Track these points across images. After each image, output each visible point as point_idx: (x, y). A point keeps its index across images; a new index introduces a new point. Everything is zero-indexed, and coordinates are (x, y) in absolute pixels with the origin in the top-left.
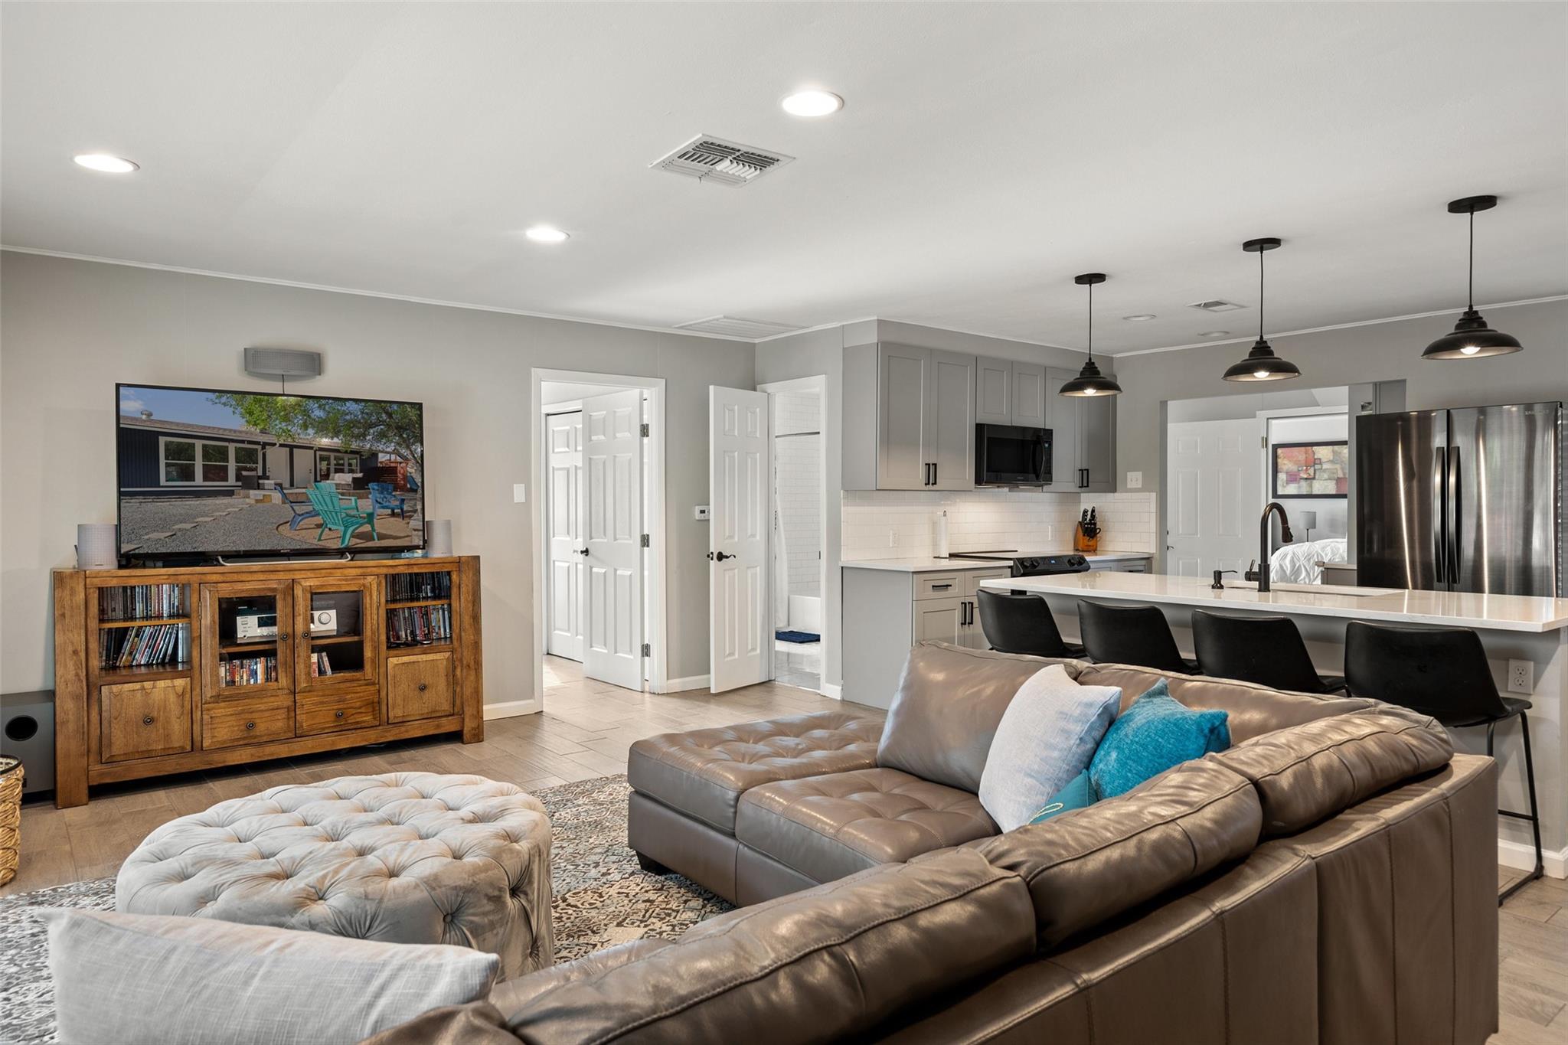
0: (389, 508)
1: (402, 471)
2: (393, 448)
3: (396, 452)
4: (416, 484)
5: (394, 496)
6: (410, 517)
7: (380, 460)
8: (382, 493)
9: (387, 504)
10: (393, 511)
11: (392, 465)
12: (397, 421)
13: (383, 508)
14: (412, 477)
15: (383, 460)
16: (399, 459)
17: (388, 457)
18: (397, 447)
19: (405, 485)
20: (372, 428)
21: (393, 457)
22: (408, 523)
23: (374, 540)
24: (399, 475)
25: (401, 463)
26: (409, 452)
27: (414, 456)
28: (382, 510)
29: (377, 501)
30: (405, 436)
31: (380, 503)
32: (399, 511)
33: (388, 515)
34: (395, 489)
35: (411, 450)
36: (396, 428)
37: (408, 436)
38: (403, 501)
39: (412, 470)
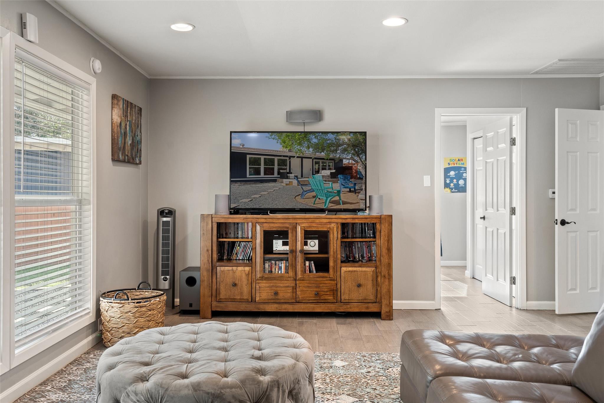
0: (348, 188)
1: (355, 168)
2: (351, 156)
3: (352, 158)
4: (362, 175)
5: (351, 181)
6: (359, 192)
7: (344, 163)
8: (344, 180)
9: (347, 186)
10: (350, 189)
11: (350, 165)
12: (353, 142)
13: (345, 188)
14: (360, 171)
15: (346, 163)
16: (353, 162)
17: (348, 161)
18: (353, 156)
19: (357, 176)
20: (340, 146)
21: (351, 161)
22: (358, 196)
23: (340, 204)
24: (353, 170)
25: (354, 164)
26: (359, 158)
27: (361, 160)
28: (345, 189)
29: (342, 184)
30: (356, 150)
31: (344, 185)
32: (353, 189)
33: (348, 191)
34: (351, 178)
35: (360, 158)
36: (352, 146)
37: (358, 150)
38: (355, 184)
39: (360, 168)
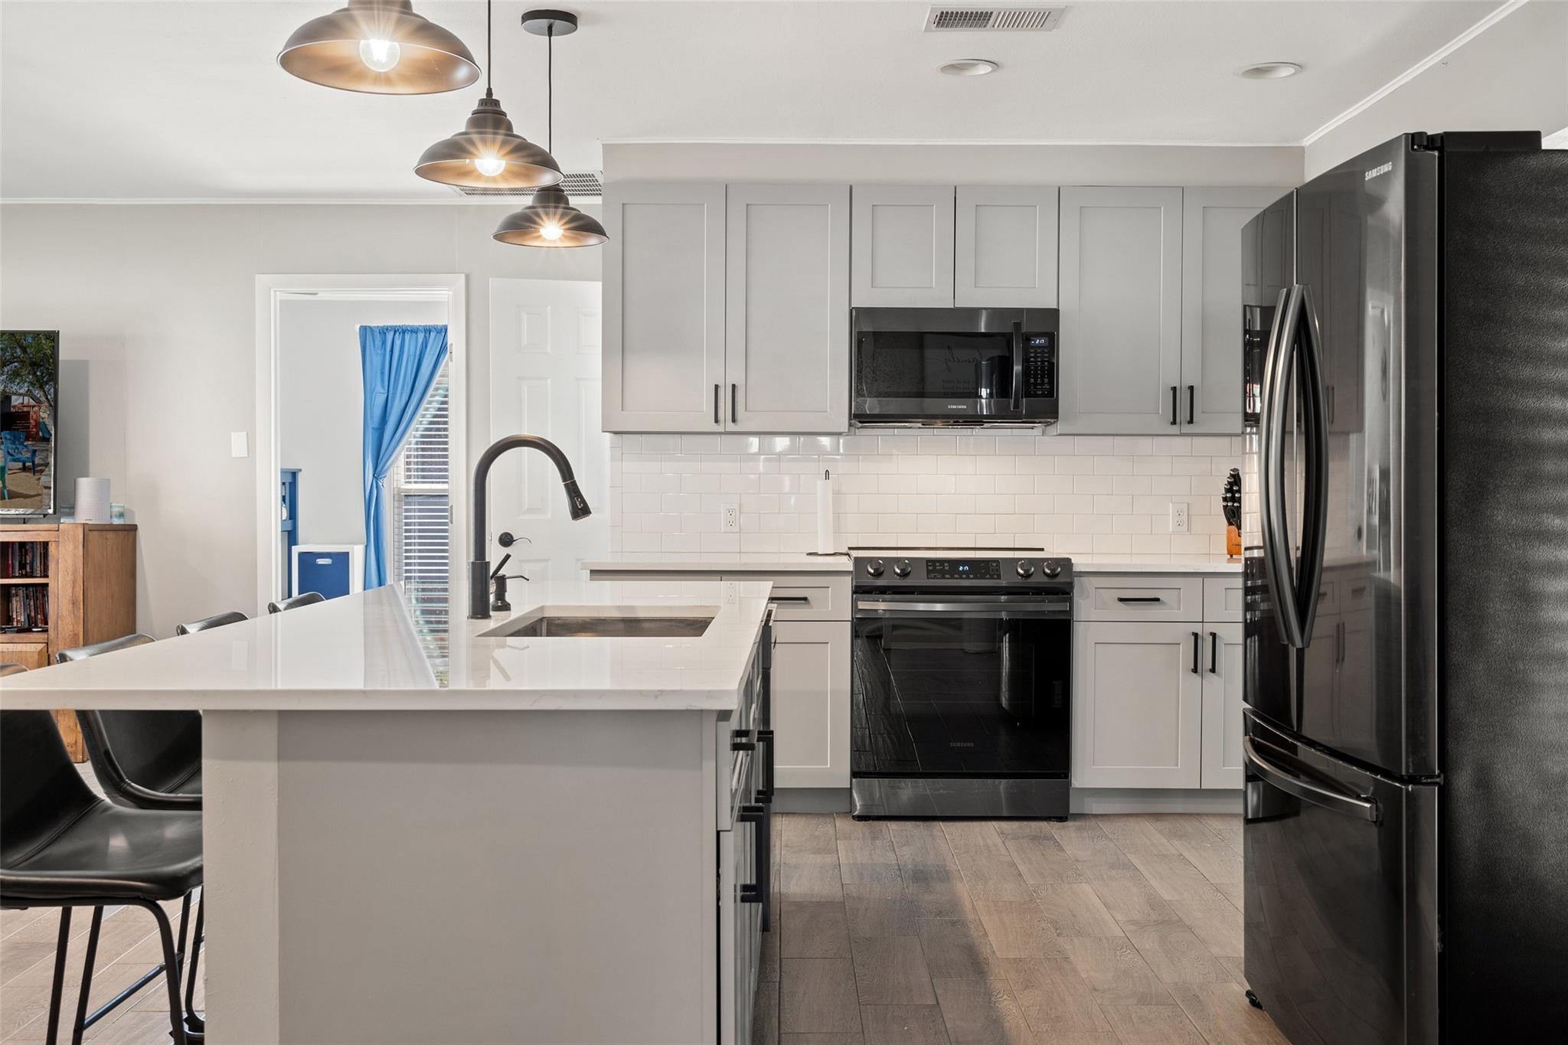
0: (20, 461)
1: (35, 417)
2: (26, 389)
3: (29, 394)
4: (49, 432)
5: (26, 446)
6: (42, 471)
7: (13, 404)
8: (14, 443)
9: (19, 456)
10: (24, 464)
11: (25, 409)
12: (31, 356)
13: (15, 460)
14: (44, 422)
15: (16, 403)
16: (32, 402)
17: (20, 401)
18: (31, 388)
19: (37, 433)
20: (6, 366)
21: (26, 399)
22: (39, 479)
23: (5, 499)
24: (32, 421)
25: (33, 407)
26: (42, 393)
27: (47, 398)
28: (13, 463)
29: (8, 453)
30: (38, 373)
31: (12, 455)
32: (31, 464)
33: (20, 469)
34: (27, 439)
35: (44, 391)
36: (30, 365)
37: (42, 373)
38: (34, 452)
39: (44, 415)
